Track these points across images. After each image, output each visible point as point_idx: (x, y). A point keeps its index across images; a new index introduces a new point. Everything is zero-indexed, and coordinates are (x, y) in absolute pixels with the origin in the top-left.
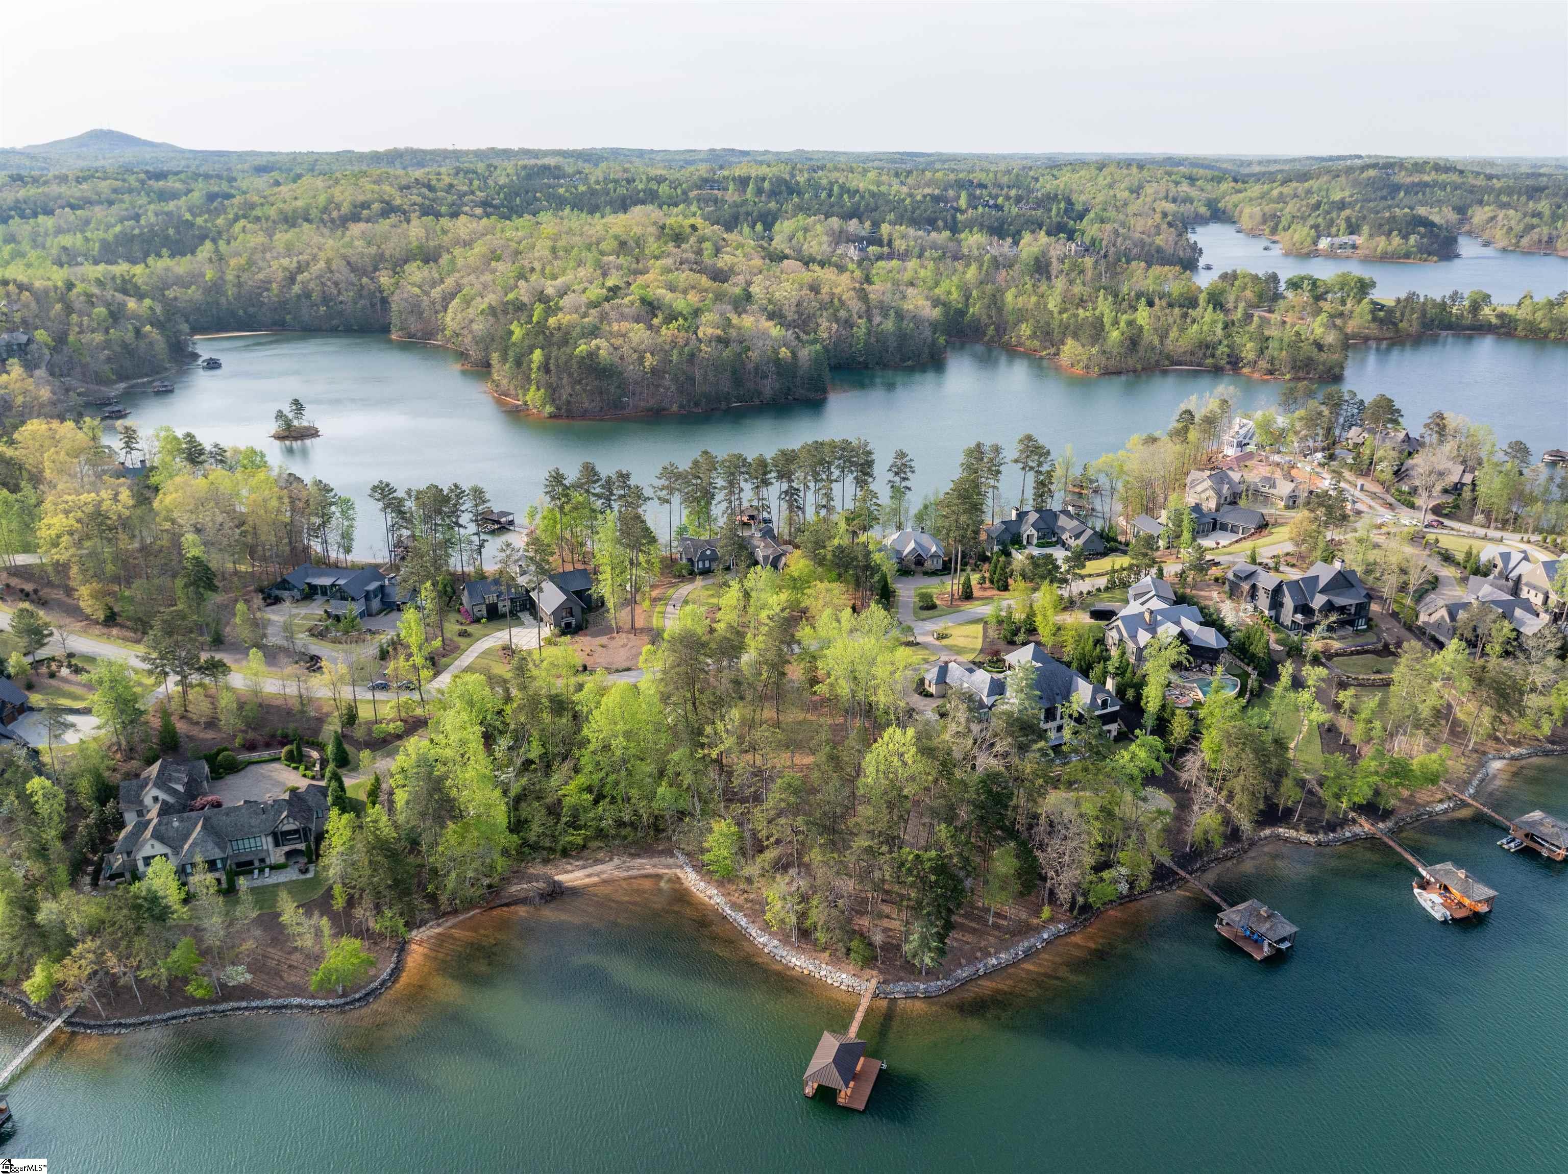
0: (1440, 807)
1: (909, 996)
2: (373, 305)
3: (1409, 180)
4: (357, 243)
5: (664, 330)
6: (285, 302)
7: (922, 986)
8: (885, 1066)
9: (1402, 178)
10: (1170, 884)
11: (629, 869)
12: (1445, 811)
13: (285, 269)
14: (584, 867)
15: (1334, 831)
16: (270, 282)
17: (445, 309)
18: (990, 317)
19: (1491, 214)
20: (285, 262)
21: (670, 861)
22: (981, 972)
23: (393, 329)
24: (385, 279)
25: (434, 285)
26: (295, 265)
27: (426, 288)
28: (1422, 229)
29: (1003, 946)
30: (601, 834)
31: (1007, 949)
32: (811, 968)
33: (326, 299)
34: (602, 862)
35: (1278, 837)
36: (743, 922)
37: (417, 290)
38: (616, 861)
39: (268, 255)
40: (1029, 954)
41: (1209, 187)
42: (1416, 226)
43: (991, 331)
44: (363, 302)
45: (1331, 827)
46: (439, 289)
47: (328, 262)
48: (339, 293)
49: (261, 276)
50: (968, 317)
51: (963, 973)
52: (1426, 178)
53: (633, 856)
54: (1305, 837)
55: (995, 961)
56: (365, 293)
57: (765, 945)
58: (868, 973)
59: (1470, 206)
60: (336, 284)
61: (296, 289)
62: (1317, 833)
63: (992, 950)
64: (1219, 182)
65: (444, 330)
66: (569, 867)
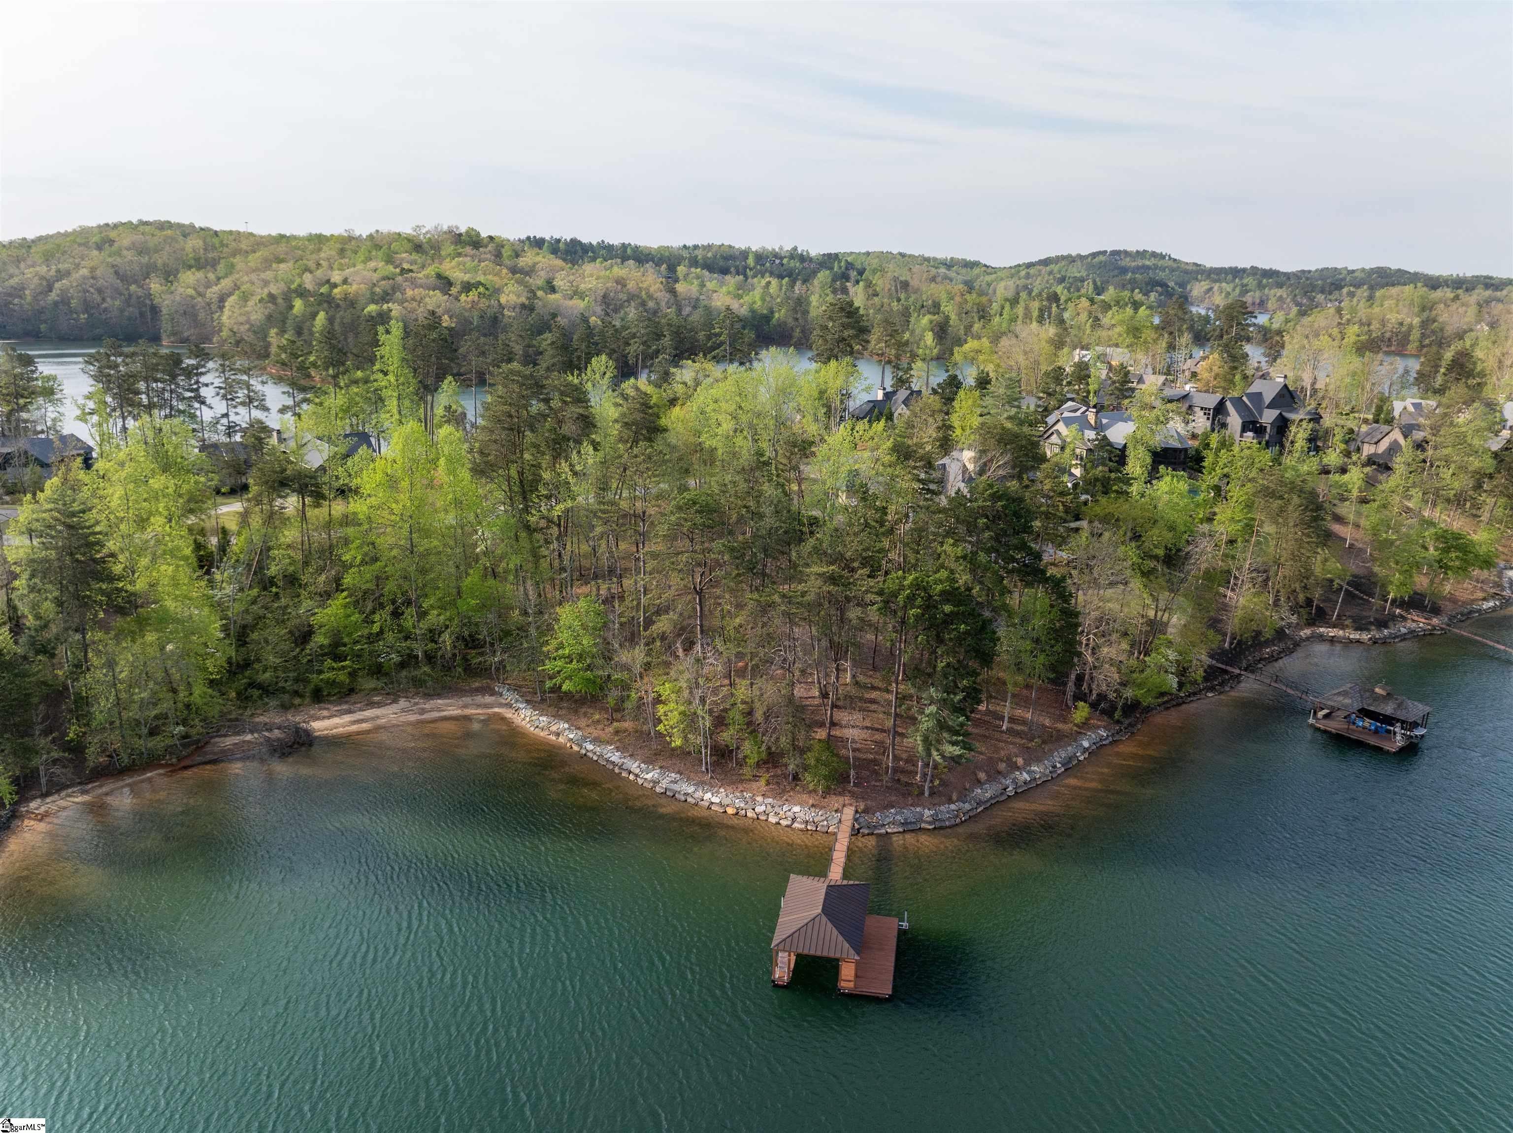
0: (1486, 605)
1: (911, 828)
2: (142, 315)
3: (1133, 264)
4: (125, 252)
5: (463, 297)
6: (41, 311)
7: (927, 813)
8: (905, 925)
9: (1127, 262)
10: (1221, 684)
11: (423, 711)
12: (1494, 609)
13: (42, 278)
14: (350, 712)
15: (1386, 627)
16: (23, 289)
17: (221, 308)
18: (797, 319)
19: (1207, 287)
20: (43, 270)
21: (488, 699)
22: (1010, 791)
23: (164, 336)
24: (155, 286)
25: (208, 286)
26: (53, 273)
27: (201, 289)
28: (1159, 289)
29: (1032, 756)
30: (378, 671)
31: (1039, 760)
32: (739, 803)
33: (87, 307)
34: (379, 705)
35: (1321, 638)
36: (616, 757)
37: (190, 291)
38: (403, 703)
39: (22, 265)
40: (1071, 767)
41: (964, 271)
42: (1153, 286)
43: (797, 333)
44: (131, 309)
45: (1382, 624)
46: (215, 289)
47: (93, 269)
48: (104, 300)
49: (13, 282)
50: (774, 321)
51: (987, 792)
52: (1148, 263)
53: (428, 696)
54: (1355, 635)
55: (1026, 776)
56: (134, 300)
57: (656, 782)
58: (836, 801)
59: (1189, 282)
60: (100, 291)
61: (53, 296)
62: (1368, 630)
63: (1020, 761)
64: (972, 268)
65: (220, 330)
66: (325, 713)
